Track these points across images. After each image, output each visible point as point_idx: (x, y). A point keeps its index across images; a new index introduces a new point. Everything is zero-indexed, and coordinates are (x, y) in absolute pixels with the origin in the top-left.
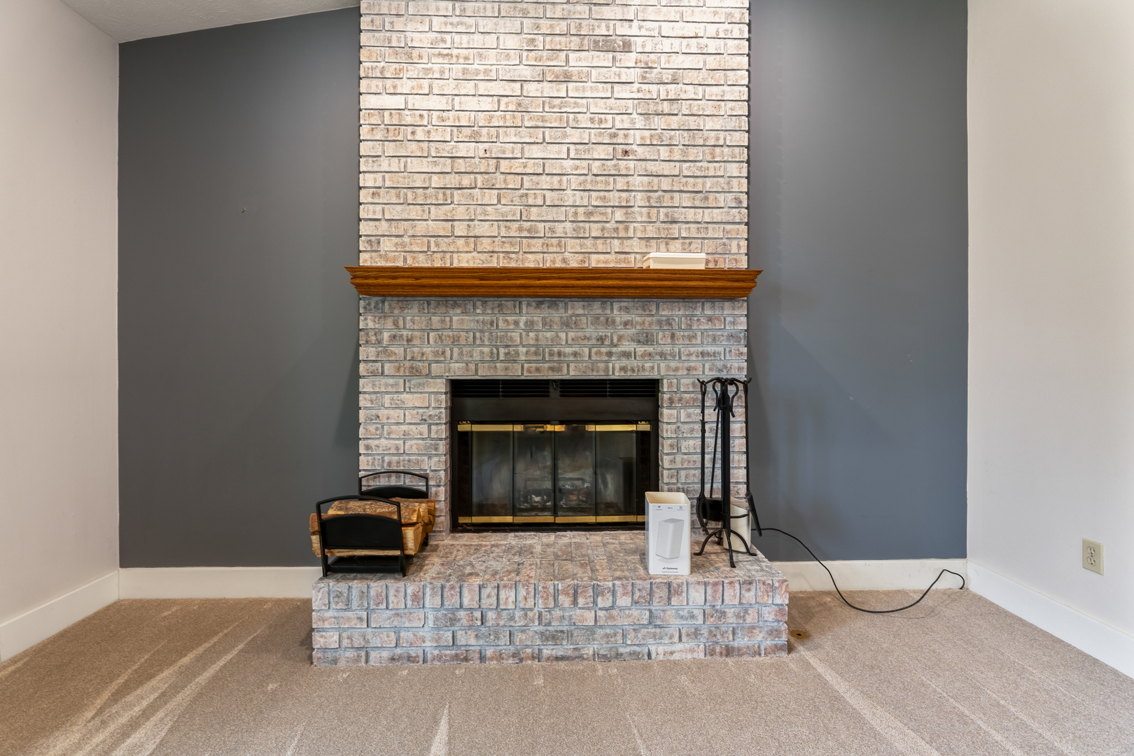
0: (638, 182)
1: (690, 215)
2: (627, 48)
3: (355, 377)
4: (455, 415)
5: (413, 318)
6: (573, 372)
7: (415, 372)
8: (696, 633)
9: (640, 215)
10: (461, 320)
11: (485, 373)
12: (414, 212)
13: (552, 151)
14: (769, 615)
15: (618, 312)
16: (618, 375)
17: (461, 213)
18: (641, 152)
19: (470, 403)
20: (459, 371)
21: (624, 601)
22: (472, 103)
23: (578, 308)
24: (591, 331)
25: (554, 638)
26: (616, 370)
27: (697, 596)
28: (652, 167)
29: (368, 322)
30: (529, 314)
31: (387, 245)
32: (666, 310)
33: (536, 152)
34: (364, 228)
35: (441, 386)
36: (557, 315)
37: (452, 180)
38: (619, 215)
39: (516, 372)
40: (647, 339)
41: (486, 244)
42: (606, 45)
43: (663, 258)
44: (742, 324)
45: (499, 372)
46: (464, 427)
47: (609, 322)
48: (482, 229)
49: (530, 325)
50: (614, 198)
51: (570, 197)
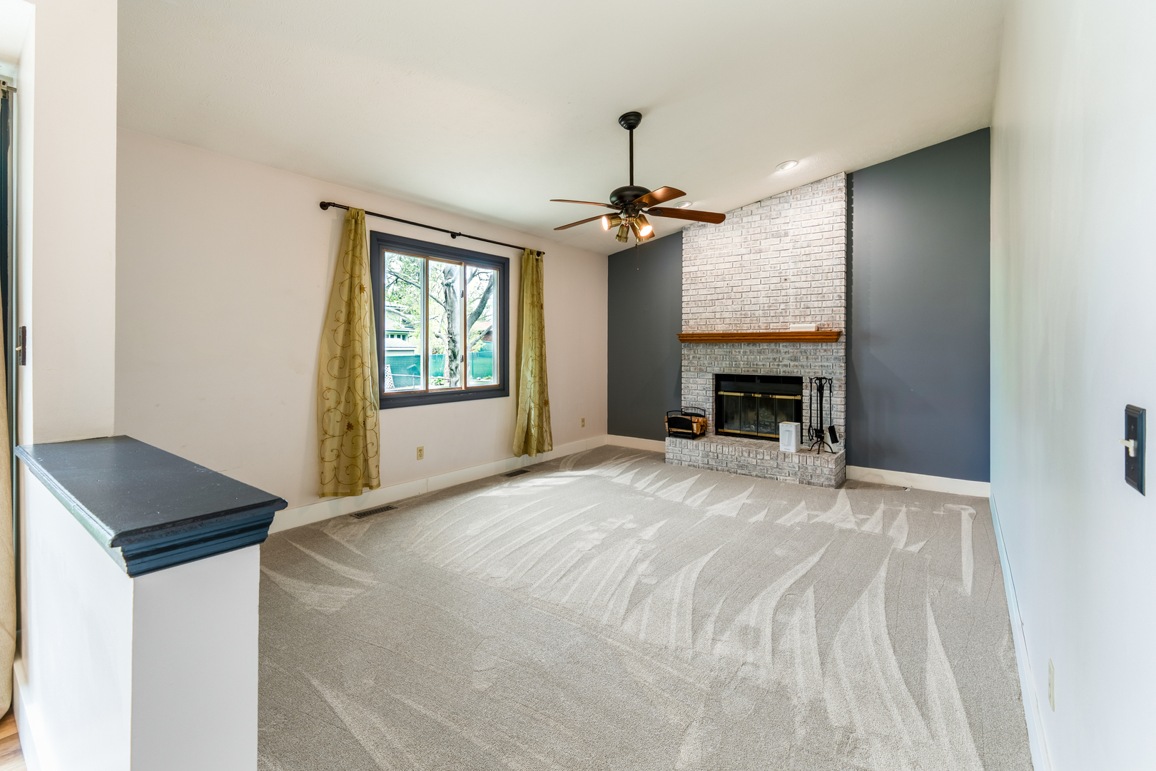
0: (791, 292)
1: (816, 304)
2: (786, 235)
3: (681, 372)
4: (717, 388)
5: (701, 350)
6: (762, 373)
7: (701, 370)
8: (795, 474)
9: (792, 305)
10: (718, 351)
11: (727, 371)
12: (701, 310)
13: (754, 282)
14: (826, 471)
15: (782, 347)
16: (782, 374)
17: (718, 309)
18: (793, 279)
19: (723, 383)
20: (717, 370)
21: (767, 457)
22: (722, 266)
23: (765, 346)
24: (771, 356)
25: (741, 467)
26: (781, 371)
27: (796, 459)
28: (797, 285)
29: (685, 351)
30: (745, 348)
31: (691, 323)
32: (804, 347)
33: (747, 283)
34: (684, 317)
35: (710, 376)
36: (756, 349)
37: (715, 297)
38: (783, 306)
39: (739, 372)
40: (795, 359)
41: (727, 321)
42: (777, 235)
43: (794, 328)
44: (842, 353)
45: (733, 371)
46: (722, 393)
47: (778, 352)
48: (726, 315)
49: (744, 353)
50: (780, 299)
51: (761, 300)
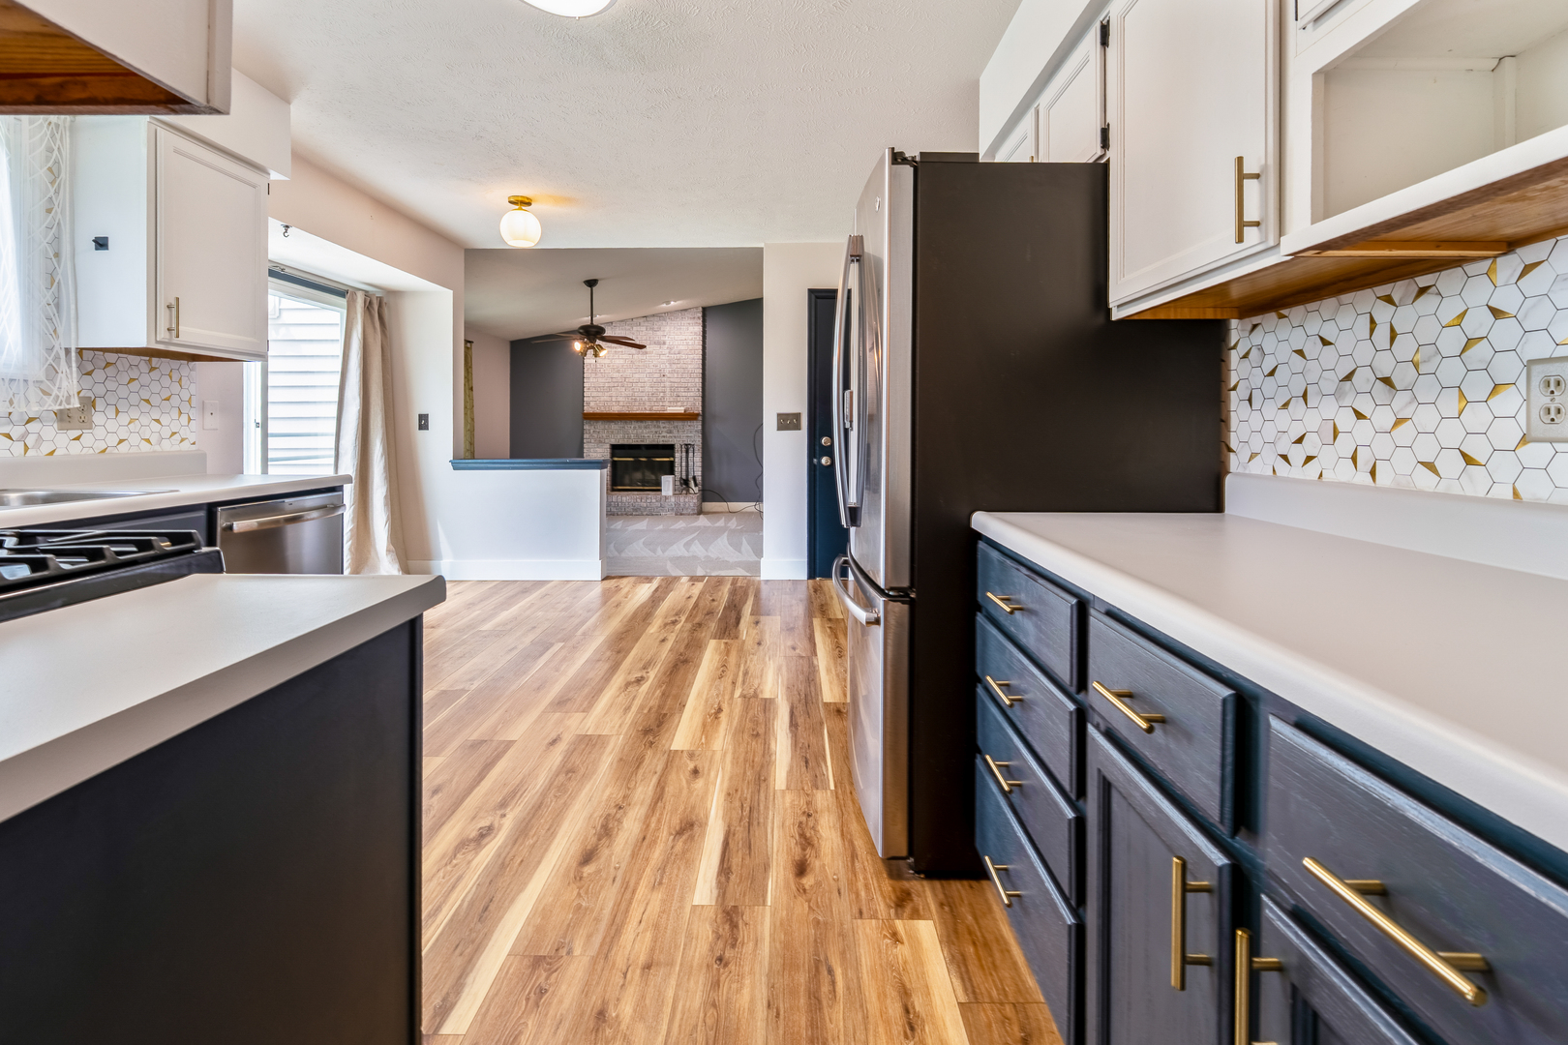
0: (667, 384)
1: (684, 394)
2: (664, 343)
3: (582, 443)
4: (613, 455)
5: (600, 425)
6: (648, 442)
7: (600, 442)
8: (673, 509)
9: (668, 394)
10: (614, 426)
11: (621, 442)
12: (600, 394)
13: (642, 375)
14: (692, 505)
15: (661, 424)
16: (661, 443)
17: (614, 394)
18: (669, 375)
19: (617, 451)
20: (614, 442)
21: (654, 501)
22: (617, 361)
23: (649, 423)
24: (653, 430)
25: (636, 510)
26: (661, 441)
27: (673, 500)
28: (672, 380)
29: (586, 427)
30: (634, 424)
31: (592, 404)
32: (676, 423)
33: (637, 376)
34: (585, 399)
35: (608, 446)
36: (643, 424)
37: (612, 385)
38: (662, 394)
39: (631, 442)
40: (670, 432)
41: (621, 404)
42: (658, 343)
43: (671, 410)
44: (700, 428)
45: (626, 442)
46: (616, 459)
47: (659, 427)
48: (620, 399)
49: (635, 428)
50: (660, 389)
51: (647, 389)
